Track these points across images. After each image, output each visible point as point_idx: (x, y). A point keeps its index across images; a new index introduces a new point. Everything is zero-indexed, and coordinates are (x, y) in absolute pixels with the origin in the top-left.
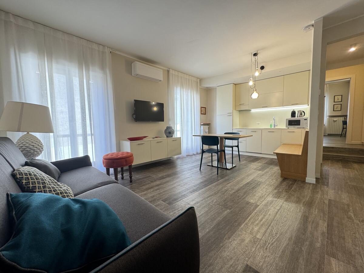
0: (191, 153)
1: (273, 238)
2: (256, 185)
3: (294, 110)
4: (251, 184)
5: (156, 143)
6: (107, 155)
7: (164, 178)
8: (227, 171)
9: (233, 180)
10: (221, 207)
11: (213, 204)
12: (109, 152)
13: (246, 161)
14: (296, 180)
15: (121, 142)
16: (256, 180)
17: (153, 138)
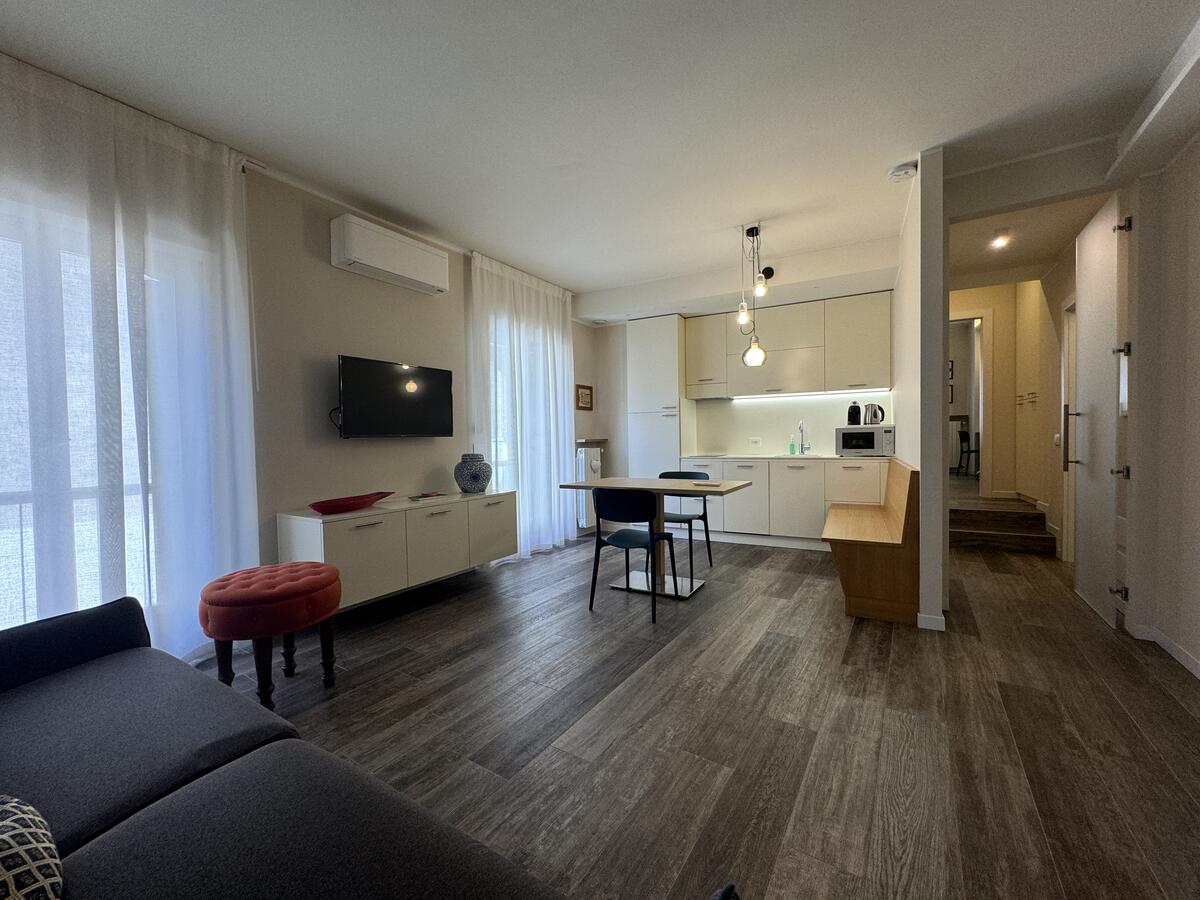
0: (547, 544)
1: (899, 864)
2: (784, 654)
3: (855, 403)
4: (769, 649)
5: (428, 516)
6: (224, 583)
7: (465, 654)
8: (682, 605)
9: (710, 639)
10: (697, 757)
11: (668, 750)
12: (227, 570)
13: (730, 563)
14: (891, 624)
15: (283, 518)
16: (778, 635)
17: (414, 499)
